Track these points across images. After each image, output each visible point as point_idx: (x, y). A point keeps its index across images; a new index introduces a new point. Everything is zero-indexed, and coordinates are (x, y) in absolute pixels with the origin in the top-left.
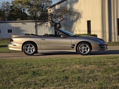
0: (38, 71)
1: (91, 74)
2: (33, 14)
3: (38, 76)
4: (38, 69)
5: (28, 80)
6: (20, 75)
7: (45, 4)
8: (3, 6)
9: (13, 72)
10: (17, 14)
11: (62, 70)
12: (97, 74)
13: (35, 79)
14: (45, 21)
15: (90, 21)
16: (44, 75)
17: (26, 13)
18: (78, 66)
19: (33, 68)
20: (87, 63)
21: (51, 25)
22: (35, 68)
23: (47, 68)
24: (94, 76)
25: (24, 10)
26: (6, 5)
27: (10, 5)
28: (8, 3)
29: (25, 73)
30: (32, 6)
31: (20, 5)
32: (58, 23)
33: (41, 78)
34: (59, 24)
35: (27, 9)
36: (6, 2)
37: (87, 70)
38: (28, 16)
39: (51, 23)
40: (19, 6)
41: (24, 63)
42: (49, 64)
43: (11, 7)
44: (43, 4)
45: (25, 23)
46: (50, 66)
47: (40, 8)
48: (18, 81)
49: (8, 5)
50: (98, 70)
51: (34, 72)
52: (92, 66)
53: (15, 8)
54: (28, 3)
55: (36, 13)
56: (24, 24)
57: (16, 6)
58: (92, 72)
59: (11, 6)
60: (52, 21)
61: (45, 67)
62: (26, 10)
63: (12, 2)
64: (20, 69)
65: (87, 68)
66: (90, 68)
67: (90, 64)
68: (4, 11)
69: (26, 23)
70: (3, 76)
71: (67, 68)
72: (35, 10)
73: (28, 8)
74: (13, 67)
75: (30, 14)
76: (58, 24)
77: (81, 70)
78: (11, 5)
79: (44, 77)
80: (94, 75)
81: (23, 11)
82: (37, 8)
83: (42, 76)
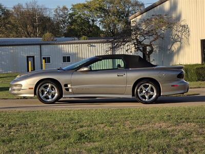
0: (89, 133)
1: (183, 140)
2: (110, 28)
3: (86, 143)
4: (89, 129)
5: (68, 149)
6: (54, 139)
7: (130, 9)
8: (57, 15)
9: (44, 134)
10: (82, 29)
11: (134, 130)
12: (195, 140)
13: (80, 148)
16: (98, 141)
17: (98, 26)
18: (164, 125)
19: (82, 127)
20: (181, 119)
21: (136, 48)
22: (84, 128)
23: (106, 127)
24: (189, 144)
25: (93, 21)
26: (61, 13)
27: (69, 13)
28: (65, 8)
29: (65, 137)
30: (108, 13)
31: (86, 12)
32: (149, 44)
33: (90, 145)
34: (150, 45)
35: (99, 20)
36: (61, 7)
37: (179, 132)
38: (102, 32)
39: (135, 45)
40: (84, 14)
41: (68, 117)
42: (112, 120)
43: (71, 16)
44: (127, 9)
45: (94, 44)
46: (112, 124)
47: (123, 17)
48: (49, 150)
49: (64, 13)
50: (198, 132)
51: (81, 136)
52: (189, 124)
53: (78, 17)
54: (101, 9)
55: (115, 25)
56: (91, 46)
57: (79, 13)
58: (187, 134)
59: (70, 14)
60: (137, 40)
61: (103, 125)
62: (96, 20)
63: (72, 7)
64: (57, 129)
65: (179, 128)
66: (185, 128)
67: (188, 120)
68: (58, 24)
69: (96, 44)
70: (23, 142)
71: (142, 128)
72: (113, 21)
73: (102, 17)
74: (46, 125)
75: (104, 27)
76: (148, 45)
77: (168, 132)
78: (71, 12)
79: (97, 144)
80: (189, 141)
81: (91, 23)
82: (117, 16)
83: (94, 142)
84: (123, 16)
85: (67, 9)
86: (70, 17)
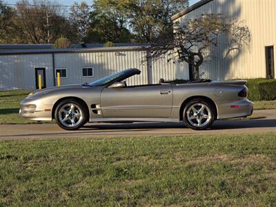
0: (129, 167)
1: (252, 176)
2: (143, 31)
3: (126, 180)
4: (129, 162)
5: (103, 189)
6: (85, 176)
7: (170, 6)
8: (74, 14)
9: (70, 170)
10: (107, 33)
11: (187, 164)
12: (267, 176)
13: (120, 187)
14: (164, 49)
15: (272, 47)
16: (142, 178)
17: (128, 28)
18: (224, 157)
19: (119, 159)
20: (247, 149)
21: (180, 58)
22: (122, 161)
23: (151, 160)
24: (260, 181)
25: (121, 22)
26: (80, 12)
27: (90, 11)
28: (84, 5)
29: (98, 172)
30: (141, 11)
31: (113, 10)
32: (197, 52)
33: (131, 184)
34: (199, 54)
35: (129, 20)
36: (80, 4)
37: (245, 165)
38: (133, 36)
39: (179, 53)
40: (109, 13)
41: (100, 147)
42: (157, 151)
43: (93, 14)
44: (165, 7)
45: (123, 53)
46: (157, 156)
47: (160, 17)
48: (79, 190)
49: (84, 12)
50: (270, 165)
51: (119, 170)
52: (257, 155)
53: (102, 17)
54: (133, 6)
55: (150, 28)
56: (120, 54)
57: (103, 11)
58: (256, 169)
59: (91, 13)
60: (182, 47)
61: (146, 158)
62: (125, 21)
63: (93, 3)
64: (86, 163)
65: (244, 161)
66: (252, 161)
67: (255, 150)
68: (75, 26)
69: (126, 53)
70: (45, 179)
71: (198, 162)
72: (148, 22)
73: (132, 16)
74: (72, 158)
75: (136, 30)
76: (196, 54)
77: (231, 166)
78: (92, 10)
79: (140, 181)
80: (259, 177)
81: (119, 24)
82: (152, 15)
83: (136, 179)
84: (160, 14)
85: (87, 6)
86: (91, 17)
